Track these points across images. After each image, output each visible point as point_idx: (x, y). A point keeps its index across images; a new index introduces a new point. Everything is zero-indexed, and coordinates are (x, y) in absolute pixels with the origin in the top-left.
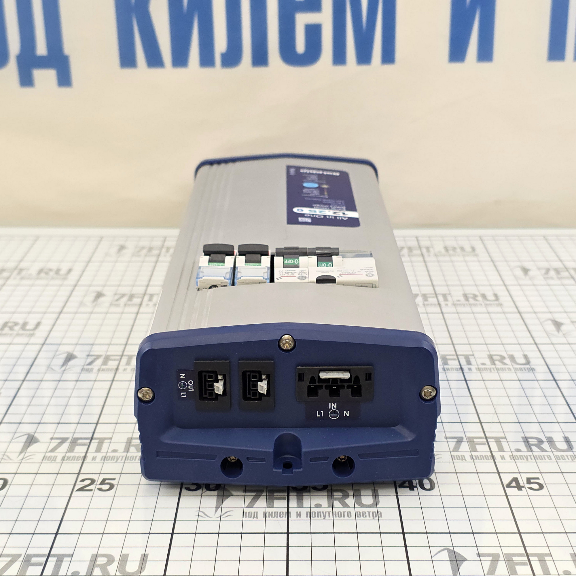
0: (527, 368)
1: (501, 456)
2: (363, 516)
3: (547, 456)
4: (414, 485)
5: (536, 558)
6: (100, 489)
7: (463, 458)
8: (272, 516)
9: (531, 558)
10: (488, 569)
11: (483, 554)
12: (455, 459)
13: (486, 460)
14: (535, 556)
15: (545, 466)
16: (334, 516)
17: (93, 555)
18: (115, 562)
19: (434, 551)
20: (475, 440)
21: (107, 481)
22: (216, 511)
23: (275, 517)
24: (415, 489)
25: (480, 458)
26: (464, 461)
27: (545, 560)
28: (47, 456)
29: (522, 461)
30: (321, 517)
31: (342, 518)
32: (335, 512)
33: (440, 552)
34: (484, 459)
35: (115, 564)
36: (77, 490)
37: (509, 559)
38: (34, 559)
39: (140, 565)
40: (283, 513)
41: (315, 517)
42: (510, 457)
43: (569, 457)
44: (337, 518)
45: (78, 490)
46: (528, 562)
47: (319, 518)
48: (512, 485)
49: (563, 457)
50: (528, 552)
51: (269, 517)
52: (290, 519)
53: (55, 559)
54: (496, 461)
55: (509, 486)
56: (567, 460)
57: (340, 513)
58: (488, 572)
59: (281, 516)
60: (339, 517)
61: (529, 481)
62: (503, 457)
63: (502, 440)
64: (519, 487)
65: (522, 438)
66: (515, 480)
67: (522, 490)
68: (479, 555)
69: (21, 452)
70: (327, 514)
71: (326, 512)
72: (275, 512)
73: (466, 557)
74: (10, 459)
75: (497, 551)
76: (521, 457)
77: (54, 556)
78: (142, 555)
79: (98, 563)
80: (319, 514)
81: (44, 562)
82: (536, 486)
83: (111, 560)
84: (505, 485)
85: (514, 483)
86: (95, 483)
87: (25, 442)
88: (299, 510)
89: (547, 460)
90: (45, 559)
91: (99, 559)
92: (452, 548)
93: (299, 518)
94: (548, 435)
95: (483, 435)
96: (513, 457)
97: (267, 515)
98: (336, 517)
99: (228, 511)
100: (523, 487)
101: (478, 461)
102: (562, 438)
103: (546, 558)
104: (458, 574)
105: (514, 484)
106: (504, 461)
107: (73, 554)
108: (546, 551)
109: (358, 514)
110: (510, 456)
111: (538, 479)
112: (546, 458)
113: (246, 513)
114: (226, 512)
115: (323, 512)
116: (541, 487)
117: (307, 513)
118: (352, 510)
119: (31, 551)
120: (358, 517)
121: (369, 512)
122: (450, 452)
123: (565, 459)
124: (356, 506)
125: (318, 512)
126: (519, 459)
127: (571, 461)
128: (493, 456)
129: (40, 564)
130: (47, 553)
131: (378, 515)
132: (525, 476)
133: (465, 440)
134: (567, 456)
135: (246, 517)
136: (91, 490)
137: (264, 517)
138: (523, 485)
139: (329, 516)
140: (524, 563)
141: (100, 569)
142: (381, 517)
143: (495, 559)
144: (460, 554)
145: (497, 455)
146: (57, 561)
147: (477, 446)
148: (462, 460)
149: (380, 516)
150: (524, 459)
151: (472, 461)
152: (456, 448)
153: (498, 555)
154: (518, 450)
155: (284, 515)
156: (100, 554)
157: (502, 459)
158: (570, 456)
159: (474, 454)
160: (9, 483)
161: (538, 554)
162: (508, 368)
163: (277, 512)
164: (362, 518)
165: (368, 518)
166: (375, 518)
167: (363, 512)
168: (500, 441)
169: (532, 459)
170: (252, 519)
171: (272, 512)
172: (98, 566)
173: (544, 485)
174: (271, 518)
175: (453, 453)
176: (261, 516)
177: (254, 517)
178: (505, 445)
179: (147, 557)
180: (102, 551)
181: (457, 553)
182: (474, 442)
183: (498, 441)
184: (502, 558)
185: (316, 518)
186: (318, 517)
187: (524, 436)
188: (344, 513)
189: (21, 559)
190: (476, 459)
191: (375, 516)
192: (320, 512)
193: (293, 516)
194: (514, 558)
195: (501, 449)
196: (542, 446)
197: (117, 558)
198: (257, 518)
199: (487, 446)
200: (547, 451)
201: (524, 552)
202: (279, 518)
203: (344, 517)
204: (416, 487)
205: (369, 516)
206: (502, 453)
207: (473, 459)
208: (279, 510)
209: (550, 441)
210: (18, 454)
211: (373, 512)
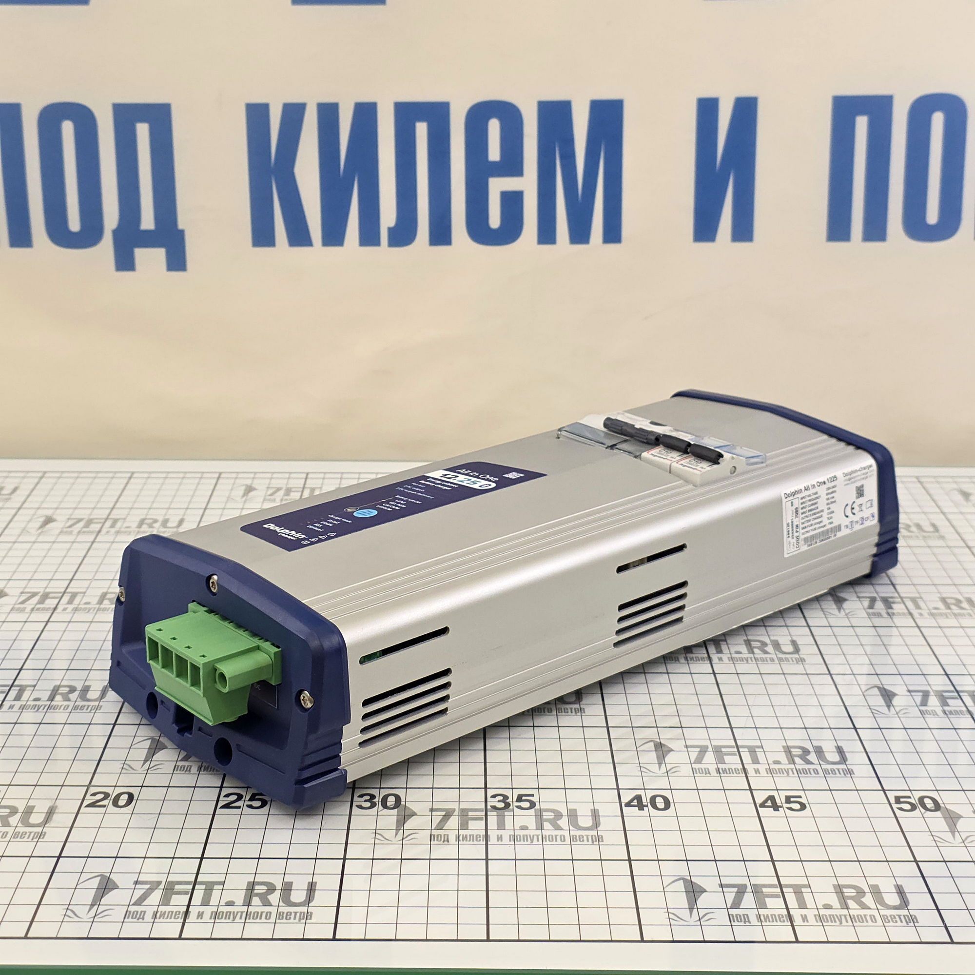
0: (795, 659)
1: (754, 769)
2: (580, 841)
3: (813, 770)
4: (644, 804)
5: (791, 890)
6: (250, 807)
7: (707, 772)
8: (467, 839)
9: (784, 890)
10: (731, 901)
11: (726, 885)
12: (696, 773)
13: (735, 775)
14: (790, 887)
15: (809, 782)
16: (544, 840)
17: (249, 883)
18: (276, 891)
19: (667, 881)
20: (723, 750)
21: (257, 797)
22: (396, 834)
23: (470, 841)
24: (645, 808)
25: (728, 772)
26: (709, 775)
27: (802, 892)
28: (178, 766)
29: (782, 775)
30: (527, 841)
31: (554, 842)
32: (546, 836)
33: (674, 882)
34: (733, 773)
35: (277, 894)
36: (221, 808)
37: (757, 890)
38: (178, 887)
39: (307, 894)
40: (480, 837)
41: (520, 840)
42: (767, 771)
43: (841, 771)
44: (548, 842)
45: (223, 807)
46: (780, 894)
47: (526, 843)
48: (766, 804)
49: (833, 771)
50: (782, 883)
51: (463, 840)
52: (489, 843)
53: (203, 887)
54: (748, 775)
55: (763, 805)
56: (838, 775)
57: (551, 836)
58: (732, 905)
59: (478, 839)
60: (549, 841)
61: (788, 799)
62: (757, 771)
63: (757, 750)
64: (776, 807)
65: (784, 747)
66: (772, 798)
67: (779, 811)
68: (721, 886)
69: (145, 761)
70: (535, 837)
71: (533, 836)
72: (470, 835)
73: (705, 888)
74: (133, 769)
75: (745, 881)
76: (781, 771)
77: (202, 883)
78: (309, 883)
79: (256, 892)
80: (525, 838)
81: (191, 890)
82: (797, 806)
83: (271, 889)
84: (758, 805)
85: (769, 801)
86: (243, 799)
87: (149, 748)
88: (500, 832)
89: (814, 775)
90: (191, 887)
91: (257, 887)
92: (689, 878)
93: (500, 842)
94: (815, 744)
95: (734, 744)
96: (770, 771)
97: (461, 838)
98: (546, 841)
99: (410, 833)
100: (781, 807)
101: (726, 775)
102: (834, 748)
103: (804, 890)
104: (696, 907)
105: (769, 803)
106: (758, 775)
107: (224, 882)
108: (804, 881)
109: (573, 838)
110: (766, 769)
111: (800, 797)
112: (812, 772)
113: (434, 836)
114: (409, 835)
115: (530, 836)
116: (803, 807)
117: (510, 836)
118: (567, 834)
119: (172, 878)
120: (573, 841)
121: (587, 836)
122: (691, 763)
123: (836, 774)
124: (571, 828)
125: (523, 836)
126: (777, 773)
127: (843, 776)
128: (744, 769)
129: (186, 893)
130: (193, 880)
131: (599, 839)
132: (783, 794)
133: (710, 749)
134: (838, 770)
135: (434, 840)
136: (239, 807)
137: (456, 841)
138: (781, 804)
139: (538, 841)
140: (776, 895)
141: (260, 898)
142: (603, 841)
143: (741, 890)
144: (698, 885)
145: (750, 768)
146: (205, 889)
147: (726, 757)
148: (706, 773)
149: (600, 840)
150: (783, 774)
151: (719, 775)
152: (699, 760)
153: (745, 886)
154: (777, 762)
155: (481, 839)
156: (257, 882)
157: (756, 773)
158: (843, 769)
159: (721, 766)
160: (135, 798)
161: (795, 885)
162: (770, 658)
163: (473, 835)
164: (578, 843)
165: (585, 842)
166: (595, 843)
167: (579, 836)
168: (755, 751)
169: (793, 773)
170: (441, 843)
171: (466, 835)
172: (257, 895)
173: (807, 805)
174: (465, 842)
175: (694, 766)
176: (452, 839)
177: (444, 841)
178: (761, 756)
179: (315, 886)
180: (259, 879)
181: (695, 883)
182: (721, 751)
183: (752, 751)
184: (749, 889)
185: (522, 842)
186: (524, 841)
187: (785, 745)
188: (556, 836)
189: (162, 886)
190: (724, 773)
191: (594, 840)
192: (527, 835)
193: (493, 839)
194: (764, 890)
195: (755, 761)
196: (808, 757)
197: (279, 886)
198: (448, 842)
199: (738, 757)
200: (813, 764)
201: (777, 883)
202: (475, 842)
203: (556, 841)
204: (647, 806)
205: (588, 841)
206: (756, 766)
207: (720, 773)
208: (475, 833)
209: (819, 751)
210: (142, 762)
211: (592, 836)
